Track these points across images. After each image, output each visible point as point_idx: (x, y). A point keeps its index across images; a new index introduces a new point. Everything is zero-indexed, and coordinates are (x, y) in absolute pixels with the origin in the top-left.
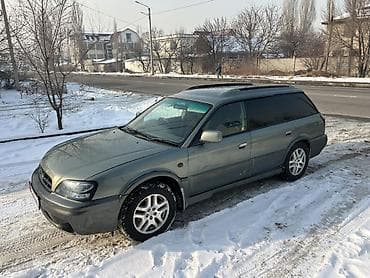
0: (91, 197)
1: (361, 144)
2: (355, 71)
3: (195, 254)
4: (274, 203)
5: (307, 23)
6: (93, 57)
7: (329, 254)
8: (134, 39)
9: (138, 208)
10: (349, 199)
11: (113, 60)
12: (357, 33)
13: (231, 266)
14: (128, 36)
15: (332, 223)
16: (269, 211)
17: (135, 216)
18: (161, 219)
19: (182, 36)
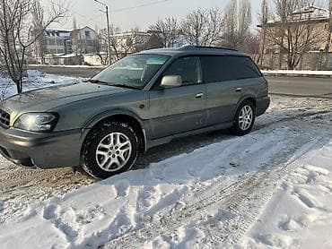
0: (52, 128)
1: (296, 111)
2: (285, 65)
3: (157, 187)
4: (227, 149)
5: (244, 27)
6: (53, 51)
7: (279, 183)
8: (93, 36)
9: (100, 145)
10: (292, 146)
11: (73, 55)
12: (286, 32)
13: (192, 194)
14: (87, 33)
15: (279, 163)
16: (223, 155)
17: (98, 152)
18: (123, 159)
19: (137, 34)
